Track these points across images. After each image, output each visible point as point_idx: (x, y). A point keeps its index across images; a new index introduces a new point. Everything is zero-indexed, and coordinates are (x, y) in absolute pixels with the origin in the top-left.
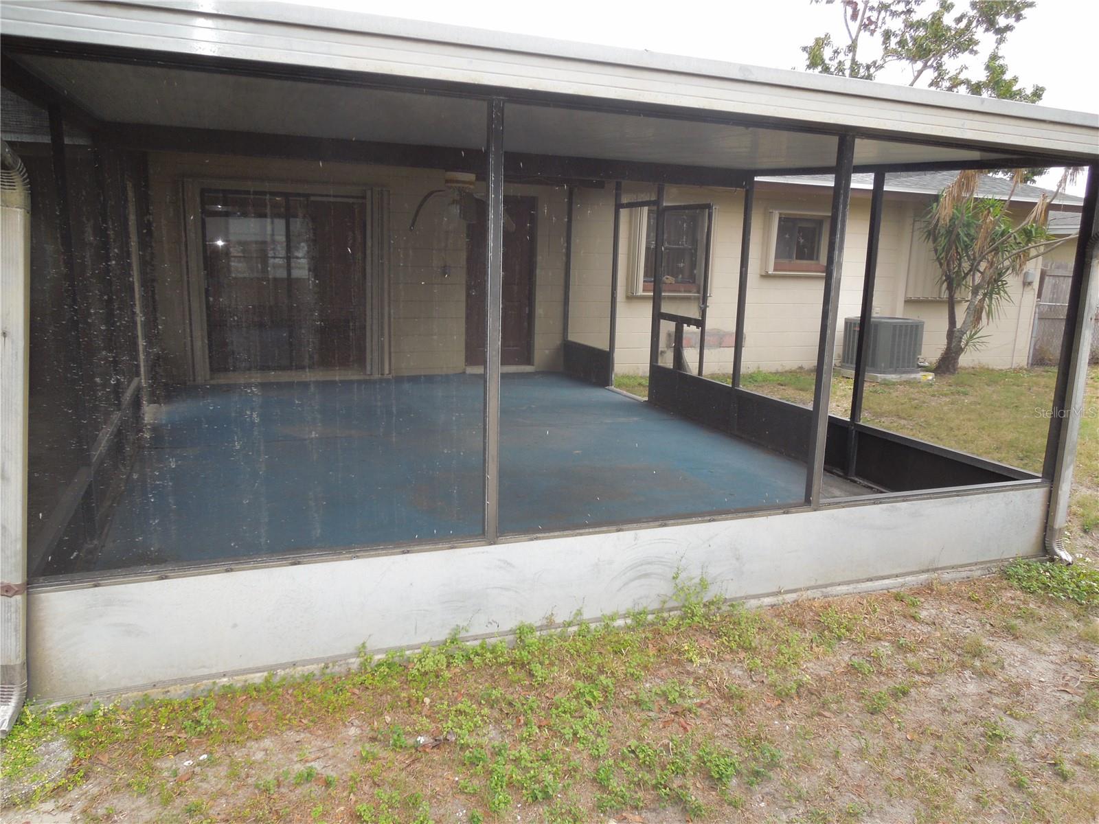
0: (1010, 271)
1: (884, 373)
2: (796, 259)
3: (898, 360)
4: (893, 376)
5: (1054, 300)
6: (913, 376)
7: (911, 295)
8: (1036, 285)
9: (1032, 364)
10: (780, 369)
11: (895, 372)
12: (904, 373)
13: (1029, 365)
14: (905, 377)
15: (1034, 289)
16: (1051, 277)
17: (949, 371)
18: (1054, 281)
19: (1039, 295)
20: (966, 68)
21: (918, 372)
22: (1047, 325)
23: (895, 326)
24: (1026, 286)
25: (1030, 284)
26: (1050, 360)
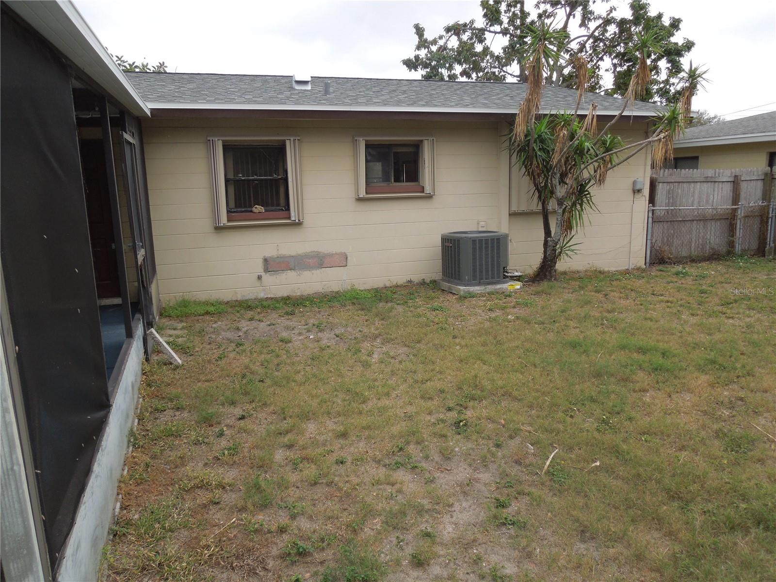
0: (592, 182)
1: (468, 285)
2: (395, 181)
3: (481, 272)
4: (477, 288)
5: (671, 205)
6: (498, 286)
7: (514, 208)
8: (646, 192)
9: (651, 264)
10: (388, 284)
11: (479, 284)
12: (489, 284)
13: (648, 265)
14: (490, 288)
15: (645, 196)
16: (665, 184)
17: (546, 278)
18: (668, 187)
19: (652, 200)
20: (615, 9)
21: (506, 282)
22: (666, 227)
23: (474, 241)
24: (636, 194)
25: (639, 191)
26: (669, 258)
